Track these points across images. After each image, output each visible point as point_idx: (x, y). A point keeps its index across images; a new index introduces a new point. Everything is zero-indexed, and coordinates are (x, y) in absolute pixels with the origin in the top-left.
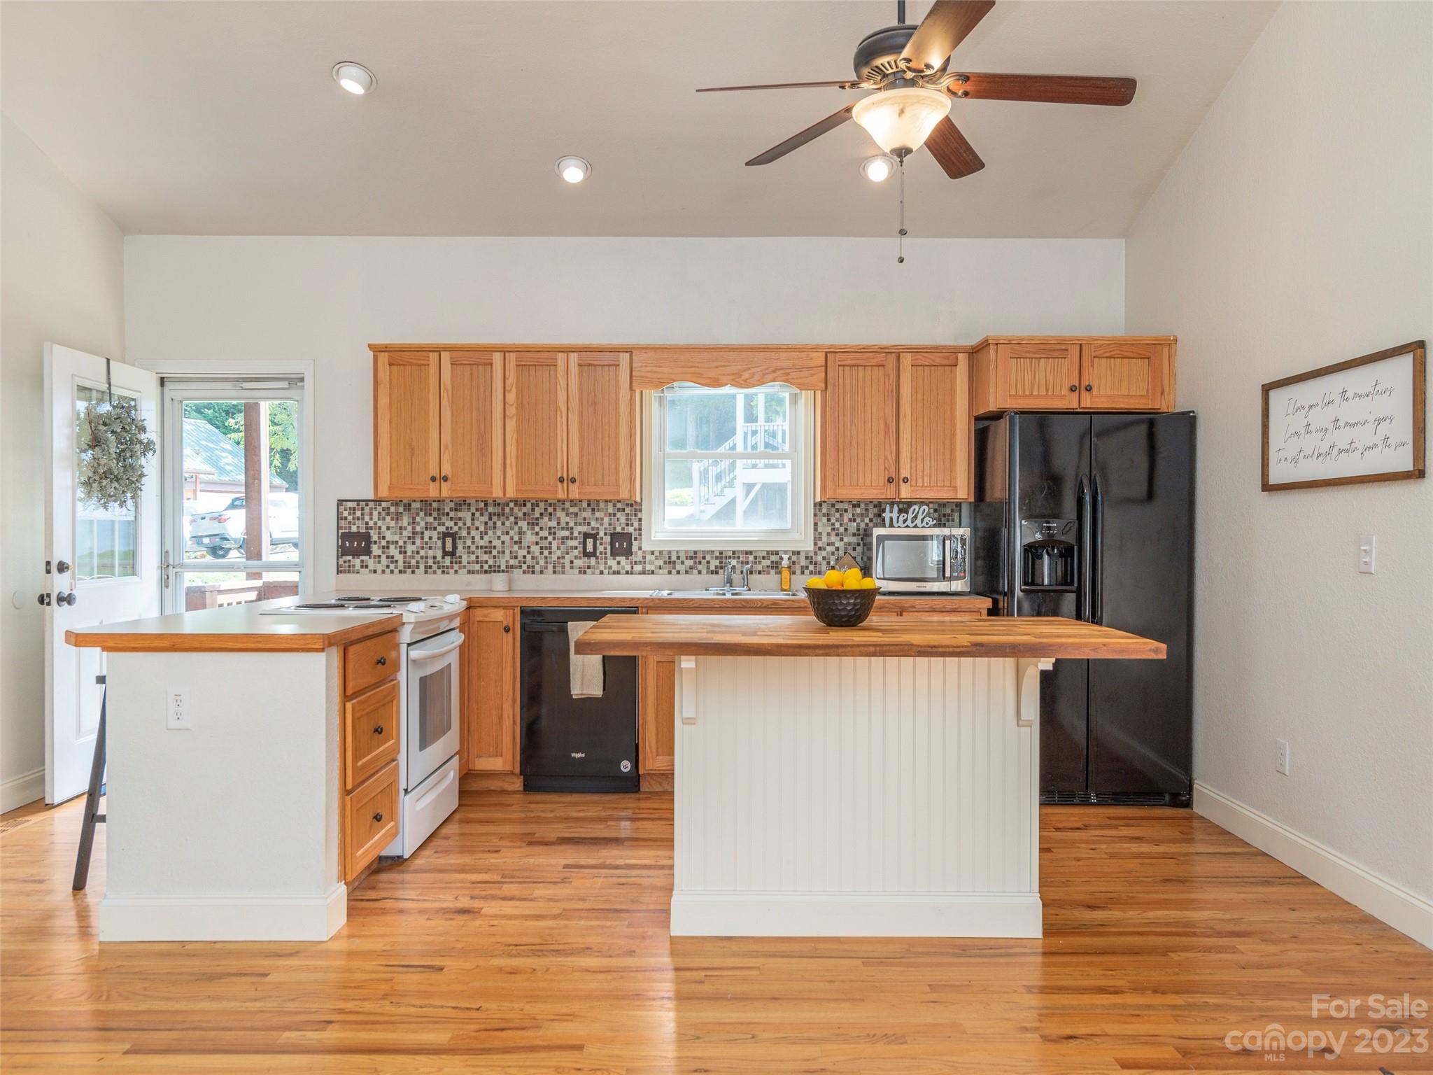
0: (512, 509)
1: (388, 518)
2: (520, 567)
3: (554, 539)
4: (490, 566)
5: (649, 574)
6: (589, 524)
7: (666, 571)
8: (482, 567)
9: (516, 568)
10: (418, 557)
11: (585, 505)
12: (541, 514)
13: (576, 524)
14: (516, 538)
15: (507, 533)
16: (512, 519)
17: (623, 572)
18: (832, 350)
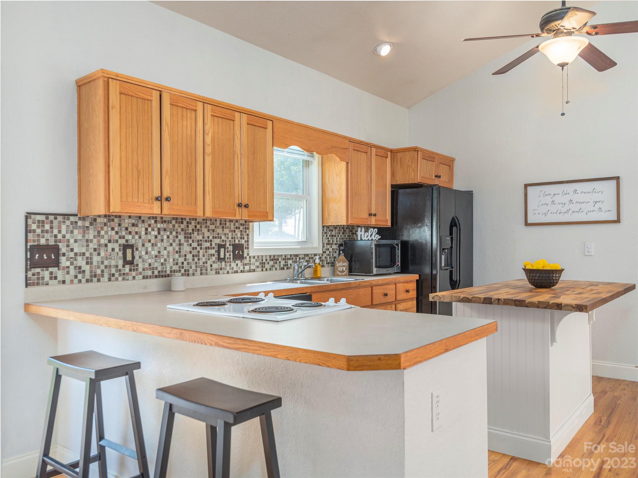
0: (174, 226)
1: (76, 232)
3: (201, 249)
4: (159, 272)
5: (252, 272)
6: (221, 238)
7: (260, 269)
8: (153, 272)
9: (177, 272)
10: (102, 267)
11: (218, 223)
12: (193, 230)
13: (213, 237)
14: (177, 249)
15: (171, 245)
16: (174, 233)
17: (239, 271)
18: (352, 141)
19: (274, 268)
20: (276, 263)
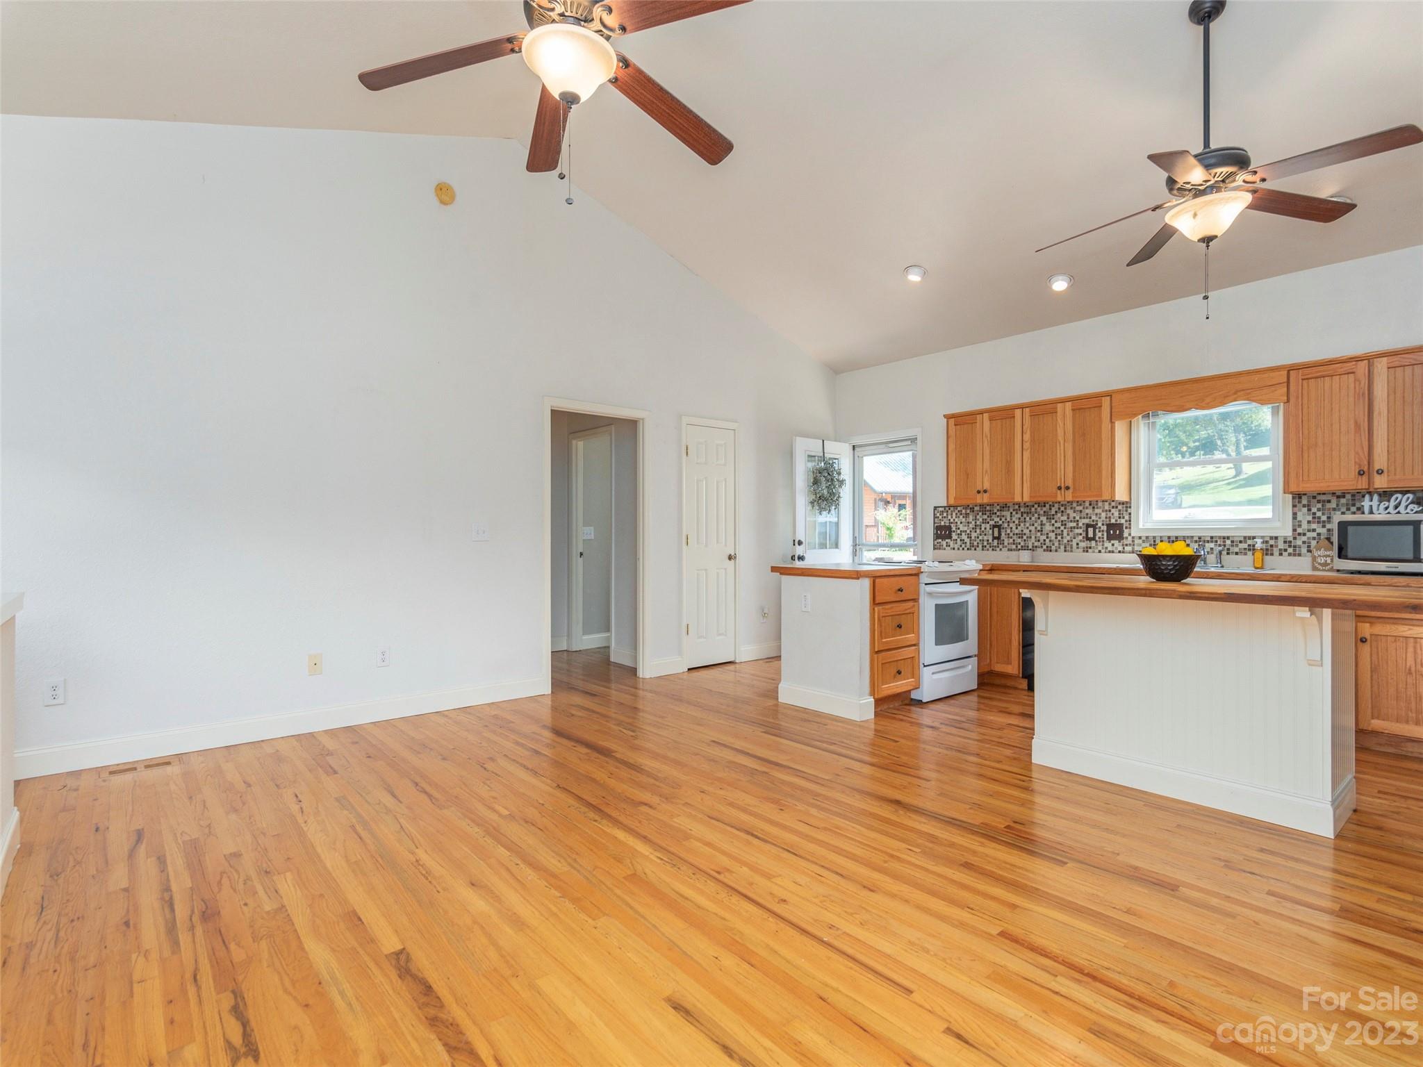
0: (1036, 509)
1: (961, 517)
2: (1042, 547)
3: (1065, 528)
4: (1022, 547)
6: (1090, 518)
8: (1017, 547)
10: (978, 540)
11: (1087, 504)
12: (1056, 512)
13: (1081, 518)
14: (1039, 528)
16: (1036, 515)
17: (1116, 551)
18: (1296, 368)
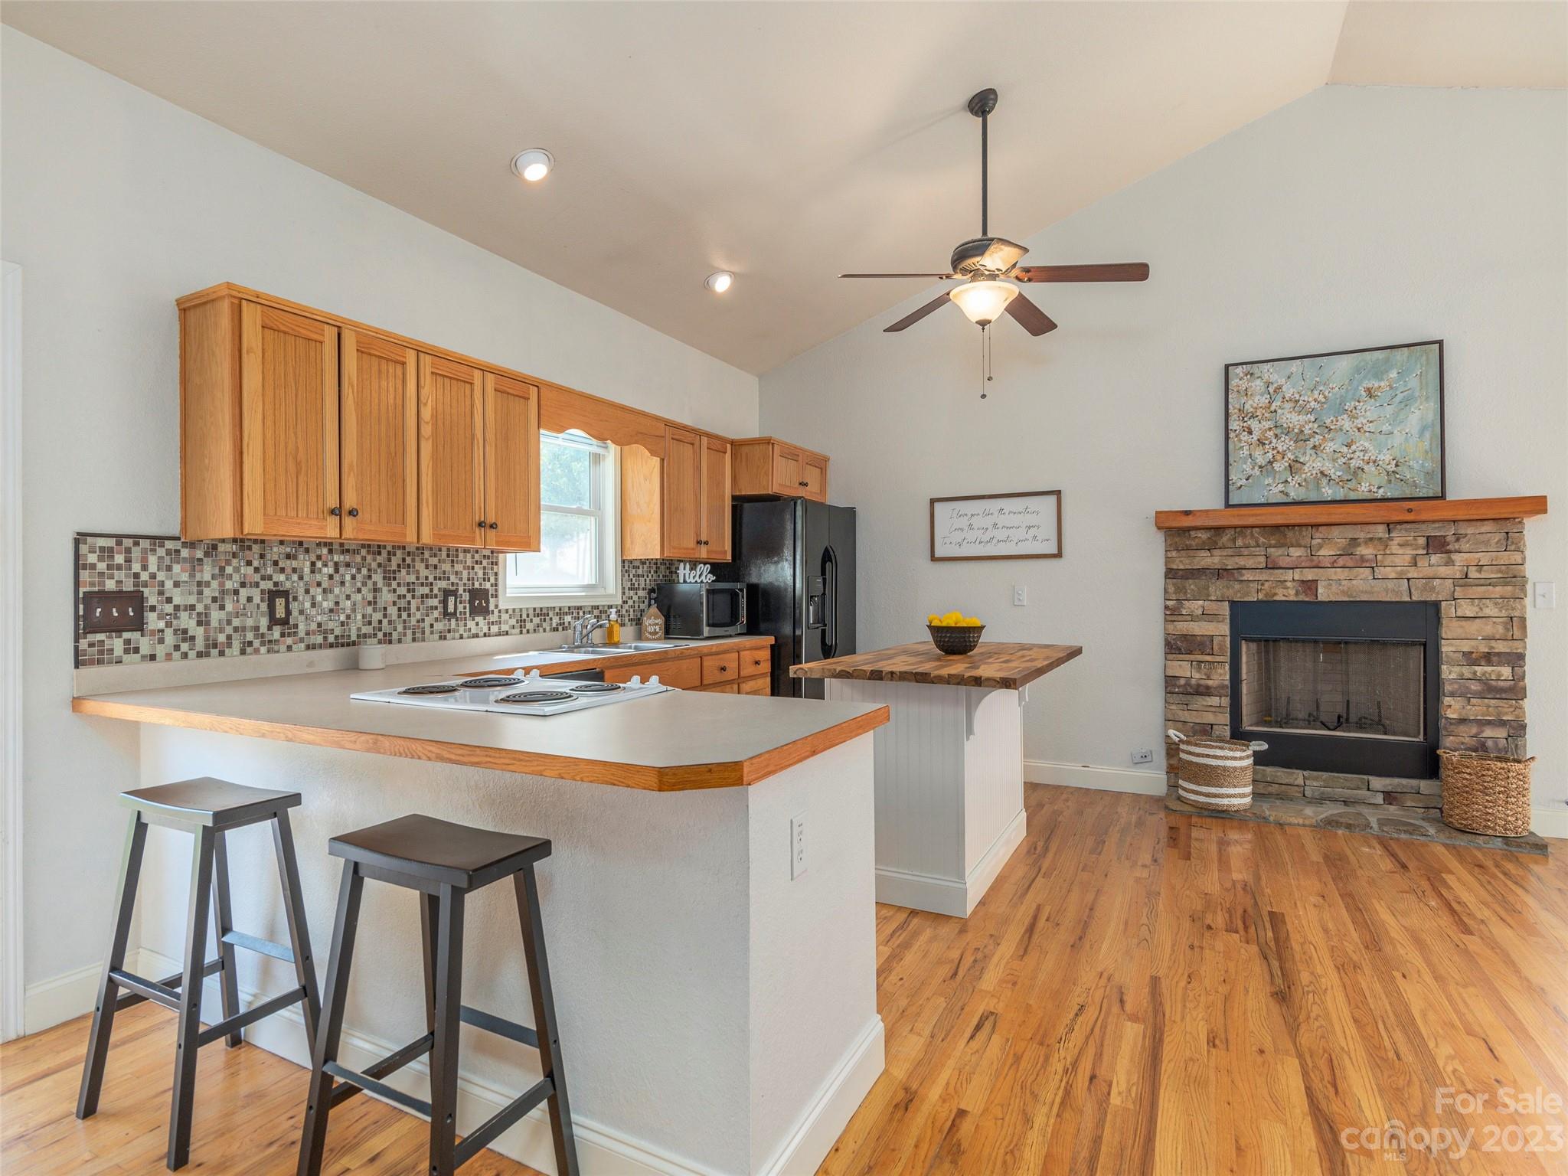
0: (364, 559)
1: (177, 568)
2: (375, 635)
3: (413, 597)
4: (336, 637)
5: (503, 635)
6: (449, 579)
7: (517, 630)
8: (325, 638)
9: (370, 637)
10: (229, 630)
11: (444, 554)
12: (399, 566)
13: (435, 578)
14: (370, 597)
15: (359, 591)
16: (364, 571)
17: (481, 634)
18: (669, 424)
19: (541, 629)
20: (545, 620)
